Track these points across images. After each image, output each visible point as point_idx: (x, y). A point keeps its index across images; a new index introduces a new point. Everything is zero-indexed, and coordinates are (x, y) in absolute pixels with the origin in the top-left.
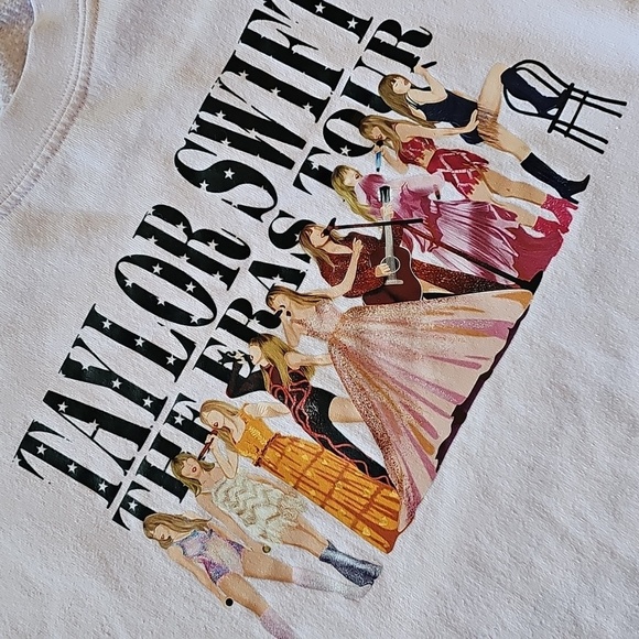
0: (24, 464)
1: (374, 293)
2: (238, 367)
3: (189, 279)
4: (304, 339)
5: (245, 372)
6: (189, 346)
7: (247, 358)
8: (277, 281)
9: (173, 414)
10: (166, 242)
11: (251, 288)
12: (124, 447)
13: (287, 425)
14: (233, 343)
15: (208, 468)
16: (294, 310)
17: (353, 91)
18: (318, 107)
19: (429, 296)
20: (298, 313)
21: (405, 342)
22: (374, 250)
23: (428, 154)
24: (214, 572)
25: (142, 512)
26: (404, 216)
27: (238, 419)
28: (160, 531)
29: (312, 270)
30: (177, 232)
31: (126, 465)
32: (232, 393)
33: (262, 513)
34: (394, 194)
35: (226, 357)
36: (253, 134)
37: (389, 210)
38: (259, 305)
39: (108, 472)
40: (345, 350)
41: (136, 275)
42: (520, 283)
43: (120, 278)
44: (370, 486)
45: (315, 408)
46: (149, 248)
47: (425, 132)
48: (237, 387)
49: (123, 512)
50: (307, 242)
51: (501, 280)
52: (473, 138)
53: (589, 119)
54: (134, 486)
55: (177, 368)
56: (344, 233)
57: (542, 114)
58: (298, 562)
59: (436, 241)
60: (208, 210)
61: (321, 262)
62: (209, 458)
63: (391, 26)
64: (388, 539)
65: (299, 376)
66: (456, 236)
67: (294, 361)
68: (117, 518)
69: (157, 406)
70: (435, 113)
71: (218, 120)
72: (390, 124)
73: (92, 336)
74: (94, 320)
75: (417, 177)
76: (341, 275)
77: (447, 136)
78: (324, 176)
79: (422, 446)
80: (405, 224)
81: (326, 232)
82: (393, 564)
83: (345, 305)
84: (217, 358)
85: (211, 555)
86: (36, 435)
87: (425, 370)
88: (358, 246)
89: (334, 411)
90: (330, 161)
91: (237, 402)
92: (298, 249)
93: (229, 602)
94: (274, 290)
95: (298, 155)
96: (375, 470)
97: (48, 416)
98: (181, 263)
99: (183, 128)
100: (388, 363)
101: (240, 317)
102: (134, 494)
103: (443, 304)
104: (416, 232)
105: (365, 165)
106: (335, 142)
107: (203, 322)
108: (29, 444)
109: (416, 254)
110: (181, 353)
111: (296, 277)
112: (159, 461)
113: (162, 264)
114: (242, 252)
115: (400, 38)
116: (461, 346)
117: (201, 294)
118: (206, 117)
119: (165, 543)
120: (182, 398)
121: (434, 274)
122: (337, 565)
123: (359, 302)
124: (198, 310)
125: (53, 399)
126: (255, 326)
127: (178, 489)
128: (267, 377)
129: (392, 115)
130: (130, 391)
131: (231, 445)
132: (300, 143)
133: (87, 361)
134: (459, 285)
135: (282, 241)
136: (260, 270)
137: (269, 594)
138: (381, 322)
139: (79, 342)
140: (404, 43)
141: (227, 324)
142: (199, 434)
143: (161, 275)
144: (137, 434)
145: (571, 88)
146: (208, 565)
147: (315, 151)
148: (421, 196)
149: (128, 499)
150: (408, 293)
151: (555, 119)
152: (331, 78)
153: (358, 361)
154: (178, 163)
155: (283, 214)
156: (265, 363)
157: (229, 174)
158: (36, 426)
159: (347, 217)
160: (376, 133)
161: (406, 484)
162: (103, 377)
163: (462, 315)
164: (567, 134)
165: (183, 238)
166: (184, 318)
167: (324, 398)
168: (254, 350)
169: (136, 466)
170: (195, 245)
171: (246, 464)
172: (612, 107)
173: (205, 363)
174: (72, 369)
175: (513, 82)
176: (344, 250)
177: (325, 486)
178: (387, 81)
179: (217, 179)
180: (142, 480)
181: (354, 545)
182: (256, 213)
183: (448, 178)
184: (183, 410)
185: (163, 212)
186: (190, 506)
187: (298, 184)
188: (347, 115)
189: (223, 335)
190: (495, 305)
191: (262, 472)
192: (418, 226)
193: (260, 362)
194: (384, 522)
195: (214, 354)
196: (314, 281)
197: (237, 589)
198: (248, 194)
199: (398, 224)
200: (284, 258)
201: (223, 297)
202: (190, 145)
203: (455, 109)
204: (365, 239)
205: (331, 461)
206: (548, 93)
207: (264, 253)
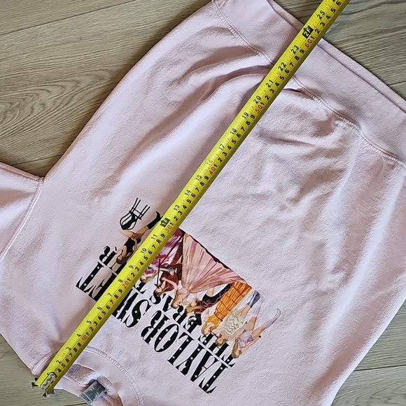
0: (211, 392)
1: (178, 277)
2: (193, 321)
3: (164, 330)
4: (188, 300)
5: (195, 319)
6: (184, 334)
7: (191, 317)
8: (170, 304)
9: (204, 343)
10: (152, 335)
11: (171, 312)
12: (211, 360)
13: (212, 310)
14: (186, 321)
15: (221, 336)
16: (179, 301)
19: (182, 262)
20: (180, 300)
21: (193, 271)
22: (166, 274)
24: (251, 339)
25: (231, 358)
26: (158, 264)
27: (208, 324)
28: (237, 353)
29: (168, 294)
30: (150, 331)
31: (216, 360)
32: (200, 324)
33: (236, 322)
34: (151, 265)
35: (190, 323)
36: (125, 303)
38: (176, 311)
39: (217, 366)
40: (193, 289)
41: (161, 345)
42: (182, 236)
43: (161, 350)
44: (232, 289)
45: (209, 301)
46: (153, 340)
48: (198, 322)
49: (230, 364)
50: (160, 294)
51: (180, 241)
52: (139, 241)
53: (140, 209)
54: (223, 359)
55: (190, 339)
56: (159, 282)
57: (136, 221)
58: (250, 316)
59: (166, 257)
60: (145, 321)
61: (166, 291)
62: (218, 335)
63: (101, 257)
64: (248, 287)
65: (198, 303)
66: (166, 251)
67: (194, 304)
68: (231, 366)
69: (200, 347)
70: (129, 250)
71: (119, 312)
73: (176, 363)
74: (172, 361)
76: (172, 285)
78: (142, 285)
79: (224, 272)
80: (160, 264)
81: (158, 287)
82: (255, 287)
83: (180, 286)
84: (189, 326)
85: (246, 339)
86: (203, 386)
87: (202, 267)
88: (164, 279)
89: (210, 295)
90: (138, 282)
91: (203, 323)
92: (161, 296)
93: (260, 337)
94: (172, 306)
95: (134, 291)
96: (228, 287)
97: (198, 381)
98: (160, 331)
99: (120, 323)
100: (198, 278)
101: (179, 317)
102: (225, 359)
103: (184, 258)
104: (163, 262)
107: (178, 329)
108: (205, 389)
109: (169, 263)
110: (186, 337)
111: (169, 299)
112: (216, 350)
113: (159, 337)
114: (159, 313)
115: (106, 255)
116: (197, 255)
117: (169, 328)
118: (118, 316)
119: (240, 352)
120: (199, 339)
121: (176, 259)
122: (253, 303)
123: (180, 282)
124: (174, 330)
125: (193, 379)
126: (182, 313)
127: (226, 346)
128: (197, 313)
130: (195, 354)
131: (215, 328)
133: (183, 366)
134: (180, 252)
135: (158, 301)
136: (165, 309)
137: (259, 325)
138: (187, 277)
139: (177, 367)
141: (180, 321)
142: (211, 336)
143: (162, 338)
144: (208, 355)
145: (130, 212)
146: (248, 341)
149: (226, 362)
150: (180, 267)
151: (138, 217)
152: (113, 277)
153: (197, 286)
154: (130, 326)
155: (150, 299)
156: (193, 312)
157: (136, 312)
158: (200, 385)
159: (155, 281)
161: (233, 279)
162: (189, 362)
163: (189, 253)
164: (143, 215)
165: (152, 329)
166: (175, 334)
167: (206, 297)
168: (189, 315)
169: (217, 357)
170: (155, 326)
171: (221, 324)
172: (137, 202)
173: (190, 330)
174: (185, 372)
175: (125, 227)
176: (164, 283)
177: (231, 302)
178: (118, 261)
179: (137, 316)
180: (221, 356)
181: (248, 298)
182: (149, 307)
184: (203, 340)
185: (143, 334)
186: (231, 343)
187: (142, 293)
189: (183, 323)
190: (187, 244)
191: (224, 320)
192: (162, 260)
193: (193, 314)
194: (243, 287)
195: (188, 327)
196: (172, 294)
197: (256, 334)
198: (143, 308)
199: (160, 266)
200: (163, 301)
201: (171, 321)
202: (125, 322)
204: (162, 276)
205: (224, 299)
206: (130, 218)
207: (160, 307)
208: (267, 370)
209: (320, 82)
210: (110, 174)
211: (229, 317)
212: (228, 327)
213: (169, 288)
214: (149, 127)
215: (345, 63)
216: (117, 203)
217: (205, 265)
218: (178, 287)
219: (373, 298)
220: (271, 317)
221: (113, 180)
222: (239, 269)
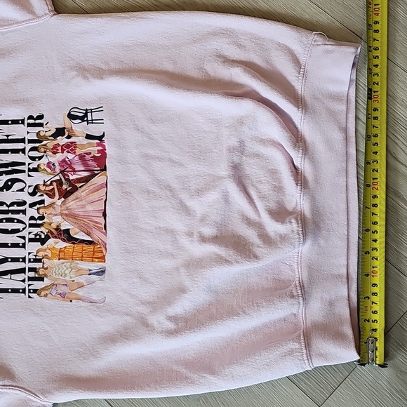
1: (65, 195)
2: (40, 236)
3: (14, 219)
4: (53, 218)
5: (43, 236)
6: (24, 238)
7: (42, 232)
8: (38, 206)
9: (30, 259)
11: (32, 212)
12: (21, 276)
14: (35, 230)
15: (46, 269)
16: (47, 212)
17: (31, 141)
18: (23, 151)
19: (80, 187)
20: (48, 212)
21: (80, 203)
22: (59, 183)
23: (60, 148)
24: (63, 295)
25: (35, 291)
26: (63, 169)
27: (48, 250)
28: (43, 293)
29: (45, 197)
30: (4, 208)
31: (24, 281)
32: (42, 244)
33: (67, 272)
34: (57, 164)
35: (36, 235)
36: (10, 168)
37: (58, 169)
38: (36, 216)
39: (20, 286)
40: (66, 215)
42: (102, 170)
44: (91, 247)
45: (66, 235)
47: (56, 142)
48: (43, 241)
49: (30, 294)
50: (40, 191)
51: (96, 172)
52: (69, 137)
53: (96, 116)
54: (29, 285)
55: (24, 246)
56: (49, 183)
57: (83, 121)
58: (82, 280)
59: (74, 171)
60: (9, 197)
61: (47, 194)
62: (45, 266)
63: (31, 117)
64: (103, 259)
65: (57, 229)
66: (79, 167)
67: (54, 226)
68: (29, 297)
69: (24, 260)
70: (55, 135)
72: (45, 145)
75: (60, 156)
76: (54, 195)
77: (62, 140)
78: (35, 170)
79: (99, 229)
80: (64, 171)
81: (44, 185)
82: (107, 265)
83: (59, 202)
85: (60, 291)
87: (90, 208)
88: (55, 184)
89: (72, 233)
90: (35, 165)
91: (45, 246)
92: (39, 194)
93: (71, 301)
94: (38, 209)
95: (25, 168)
96: (90, 243)
98: (10, 216)
101: (34, 222)
102: (30, 288)
103: (85, 187)
104: (67, 172)
105: (44, 161)
106: (33, 159)
107: (24, 229)
109: (71, 177)
110: (23, 241)
111: (42, 202)
112: (32, 274)
113: (5, 219)
114: (24, 203)
115: (35, 120)
116: (96, 196)
117: (19, 221)
119: (46, 296)
120: (29, 253)
121: (79, 180)
122: (93, 274)
123: (63, 199)
124: (20, 226)
126: (39, 222)
127: (41, 279)
128: (49, 234)
129: (44, 143)
130: (15, 260)
131: (49, 259)
132: (24, 164)
134: (86, 180)
135: (33, 194)
136: (32, 205)
137: (80, 292)
140: (36, 121)
141: (31, 225)
142: (39, 261)
143: (6, 222)
144: (22, 271)
145: (87, 110)
146: (60, 294)
147: (29, 164)
148: (64, 161)
149: (29, 290)
150: (75, 189)
151: (87, 120)
152: (23, 141)
153: (71, 216)
155: (29, 186)
156: (47, 231)
157: (10, 183)
159: (47, 178)
160: (43, 150)
161: (100, 241)
162: (5, 260)
163: (91, 188)
164: (92, 123)
165: (7, 208)
166: (17, 231)
167: (67, 231)
168: (42, 229)
169: (27, 280)
170: (11, 208)
171: (56, 261)
172: (99, 109)
173: (31, 240)
175: (71, 117)
176: (52, 187)
177: (80, 255)
178: (38, 134)
180: (30, 282)
181: (95, 266)
182: (22, 190)
183: (68, 152)
184: (32, 257)
186: (47, 282)
187: (29, 176)
188: (33, 149)
189: (32, 229)
190: (98, 180)
191: (61, 261)
192: (68, 169)
193: (46, 231)
194: (100, 255)
195: (32, 236)
196: (48, 200)
197: (71, 296)
198: (17, 186)
199: (62, 172)
200: (37, 198)
201: (25, 218)
203: (60, 132)
204: (55, 181)
205: (78, 247)
206: (82, 115)
207: (30, 200)
208: (49, 329)
209: (316, 180)
210: (104, 67)
211: (67, 263)
212: (58, 270)
213: (51, 195)
214: (168, 67)
215: (350, 187)
216: (85, 92)
217: (93, 209)
218: (58, 202)
219: (175, 367)
220: (94, 298)
221: (100, 73)
222: (112, 239)
